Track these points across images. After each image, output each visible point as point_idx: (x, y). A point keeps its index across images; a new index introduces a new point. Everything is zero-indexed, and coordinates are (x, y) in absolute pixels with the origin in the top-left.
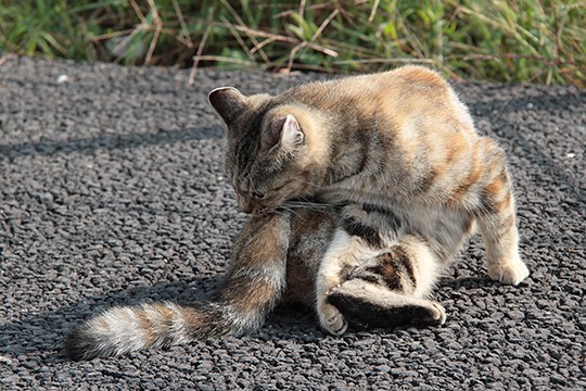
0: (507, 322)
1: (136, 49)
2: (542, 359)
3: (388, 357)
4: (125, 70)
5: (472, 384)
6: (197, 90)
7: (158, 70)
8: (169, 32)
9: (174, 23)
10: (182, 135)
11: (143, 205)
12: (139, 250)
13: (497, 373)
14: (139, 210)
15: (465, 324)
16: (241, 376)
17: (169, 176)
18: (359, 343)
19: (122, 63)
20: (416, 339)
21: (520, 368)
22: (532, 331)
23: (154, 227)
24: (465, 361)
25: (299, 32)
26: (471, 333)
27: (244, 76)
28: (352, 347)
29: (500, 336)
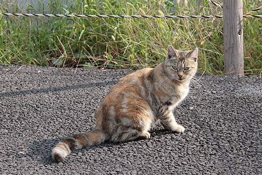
0: (166, 140)
1: (60, 63)
2: (176, 150)
3: (133, 150)
4: (57, 69)
5: (156, 158)
6: (78, 74)
7: (66, 69)
8: (70, 58)
9: (71, 55)
10: (73, 87)
11: (62, 108)
12: (61, 121)
13: (163, 154)
14: (61, 110)
15: (154, 141)
16: (90, 157)
17: (69, 99)
18: (124, 146)
19: (56, 67)
20: (140, 145)
21: (170, 153)
22: (173, 142)
23: (65, 114)
24: (154, 151)
25: (107, 57)
26: (156, 143)
27: (91, 70)
28: (122, 148)
29: (164, 144)
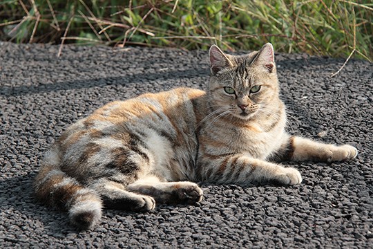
0: (266, 203)
1: (23, 32)
2: (289, 227)
3: (191, 227)
4: (16, 46)
5: (245, 243)
6: (64, 59)
7: (38, 46)
8: (45, 21)
9: (50, 15)
10: (54, 87)
11: (30, 132)
12: (27, 161)
13: (260, 235)
14: (28, 136)
15: (240, 205)
16: (95, 240)
17: (46, 113)
18: (172, 218)
19: (14, 41)
20: (208, 215)
21: (275, 232)
22: (282, 209)
23: (37, 146)
24: (240, 229)
25: (130, 20)
26: (243, 211)
27: (94, 49)
28: (167, 221)
29: (262, 212)
